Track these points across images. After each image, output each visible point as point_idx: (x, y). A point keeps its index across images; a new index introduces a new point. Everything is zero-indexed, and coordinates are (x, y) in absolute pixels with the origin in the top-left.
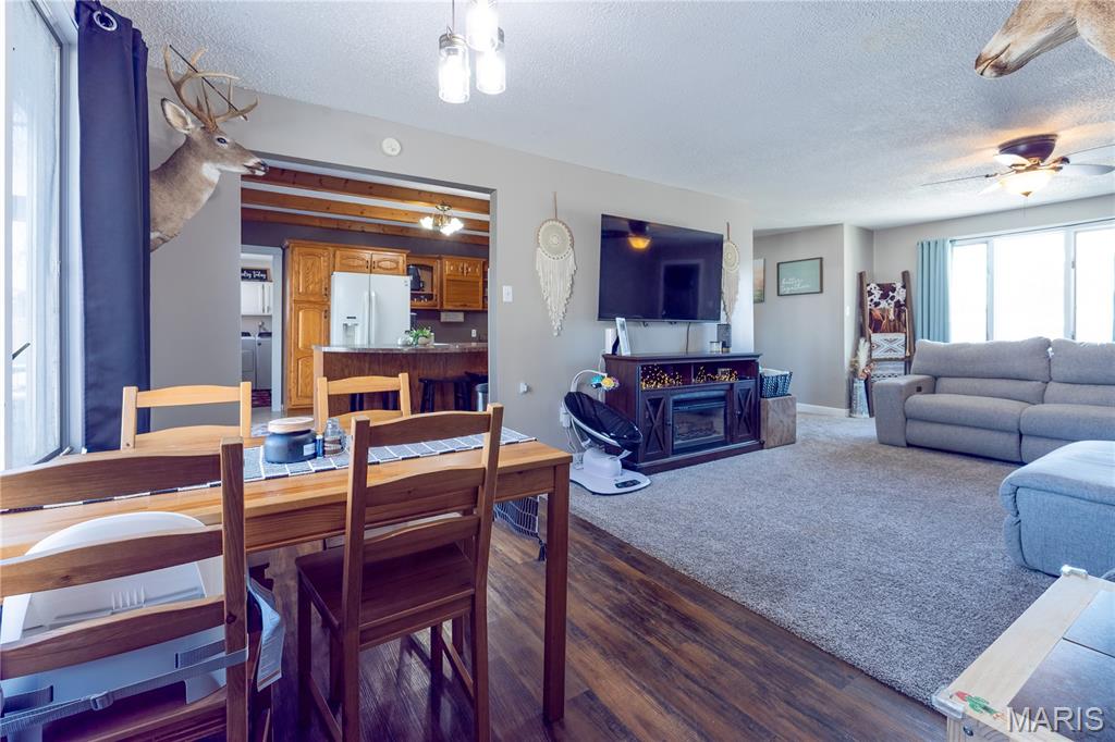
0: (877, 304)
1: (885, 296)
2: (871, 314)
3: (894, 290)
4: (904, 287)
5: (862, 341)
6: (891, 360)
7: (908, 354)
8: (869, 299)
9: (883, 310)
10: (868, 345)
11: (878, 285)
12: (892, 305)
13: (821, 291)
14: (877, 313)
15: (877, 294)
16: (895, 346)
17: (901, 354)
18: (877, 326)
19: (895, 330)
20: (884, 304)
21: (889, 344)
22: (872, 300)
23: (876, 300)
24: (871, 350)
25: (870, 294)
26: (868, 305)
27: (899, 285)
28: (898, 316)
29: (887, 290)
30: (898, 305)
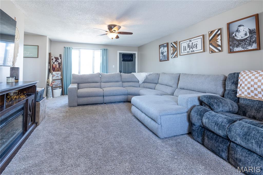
0: (54, 63)
1: (56, 61)
2: (52, 66)
3: (58, 59)
4: (61, 59)
5: (50, 74)
6: (57, 79)
7: (61, 78)
8: (52, 61)
9: (56, 65)
10: (52, 75)
11: (55, 57)
12: (57, 64)
13: (38, 57)
14: (54, 66)
15: (54, 60)
16: (58, 75)
17: (60, 77)
18: (54, 70)
19: (58, 71)
20: (56, 63)
21: (57, 75)
22: (53, 62)
23: (54, 62)
24: (53, 77)
25: (52, 60)
26: (52, 63)
27: (59, 58)
28: (59, 67)
29: (57, 59)
30: (59, 63)
